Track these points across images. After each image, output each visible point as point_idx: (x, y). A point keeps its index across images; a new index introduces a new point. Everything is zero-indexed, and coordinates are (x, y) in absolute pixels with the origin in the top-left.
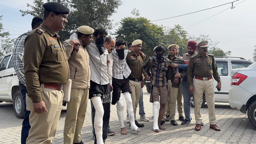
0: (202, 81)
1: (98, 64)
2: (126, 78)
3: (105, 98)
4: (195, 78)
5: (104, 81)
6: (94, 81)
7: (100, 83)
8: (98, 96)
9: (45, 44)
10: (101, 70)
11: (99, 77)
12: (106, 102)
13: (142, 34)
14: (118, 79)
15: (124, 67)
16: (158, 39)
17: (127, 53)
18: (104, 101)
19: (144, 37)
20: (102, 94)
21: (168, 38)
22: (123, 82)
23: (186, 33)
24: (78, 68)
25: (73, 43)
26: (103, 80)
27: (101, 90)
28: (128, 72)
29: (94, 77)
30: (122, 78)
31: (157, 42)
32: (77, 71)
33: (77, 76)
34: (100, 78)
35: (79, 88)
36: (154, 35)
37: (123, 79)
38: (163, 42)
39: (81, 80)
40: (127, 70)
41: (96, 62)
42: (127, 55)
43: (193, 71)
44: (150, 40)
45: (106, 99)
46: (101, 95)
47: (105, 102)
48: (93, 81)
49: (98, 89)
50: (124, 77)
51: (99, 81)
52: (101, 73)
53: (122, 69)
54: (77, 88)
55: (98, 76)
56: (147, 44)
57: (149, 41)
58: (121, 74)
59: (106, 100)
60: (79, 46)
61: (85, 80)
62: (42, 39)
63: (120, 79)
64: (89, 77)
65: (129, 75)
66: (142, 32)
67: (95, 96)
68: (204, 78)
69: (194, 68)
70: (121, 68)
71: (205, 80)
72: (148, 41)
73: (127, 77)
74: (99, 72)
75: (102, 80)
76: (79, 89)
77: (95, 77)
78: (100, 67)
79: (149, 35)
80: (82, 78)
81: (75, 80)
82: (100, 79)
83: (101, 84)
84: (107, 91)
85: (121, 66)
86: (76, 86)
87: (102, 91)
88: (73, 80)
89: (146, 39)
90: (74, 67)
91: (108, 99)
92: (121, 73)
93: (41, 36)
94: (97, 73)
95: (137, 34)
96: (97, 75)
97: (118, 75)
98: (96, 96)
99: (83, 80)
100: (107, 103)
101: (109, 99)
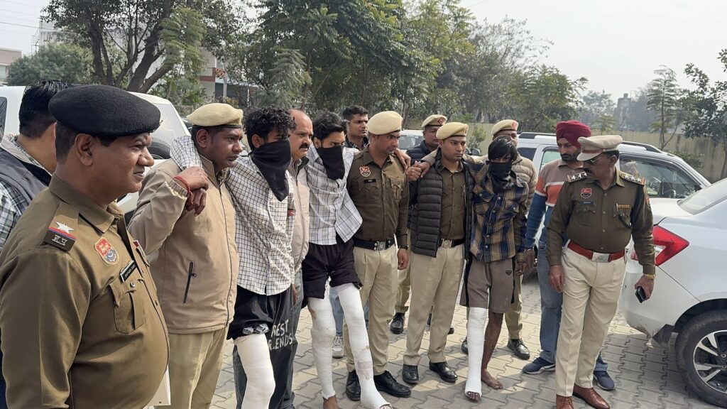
0: (589, 261)
1: (259, 231)
2: (345, 241)
3: (279, 332)
4: (568, 247)
5: (277, 283)
6: (248, 288)
7: (265, 292)
8: (259, 333)
9: (87, 286)
10: (268, 248)
11: (263, 269)
12: (278, 345)
13: (342, 11)
14: (318, 246)
15: (339, 206)
16: (390, 30)
17: (353, 158)
18: (273, 344)
19: (348, 22)
20: (270, 325)
21: (416, 28)
22: (335, 254)
23: (469, 18)
24: (199, 264)
25: (186, 185)
26: (274, 279)
27: (266, 313)
28: (350, 222)
29: (247, 274)
30: (332, 242)
31: (385, 39)
32: (193, 275)
33: (195, 291)
34: (265, 274)
35: (198, 331)
36: (377, 19)
37: (335, 242)
38: (401, 42)
39: (206, 304)
40: (349, 215)
41: (253, 224)
42: (350, 165)
43: (567, 223)
44: (363, 33)
45: (280, 337)
46: (267, 328)
47: (277, 348)
48: (245, 287)
49: (257, 311)
50: (338, 237)
51: (263, 282)
52: (270, 258)
53: (332, 211)
54: (195, 331)
55: (260, 268)
56: (353, 43)
57: (362, 36)
58: (331, 230)
59: (279, 341)
60: (204, 190)
61: (221, 302)
62: (72, 269)
63: (325, 246)
64: (232, 288)
65: (355, 231)
66: (342, 7)
67: (249, 334)
68: (596, 255)
69: (569, 215)
70: (331, 208)
71: (600, 260)
72: (358, 35)
73: (349, 238)
74: (264, 255)
75: (270, 279)
76: (199, 335)
77: (251, 274)
78: (265, 241)
79: (363, 19)
80: (210, 295)
81: (186, 305)
82: (264, 278)
83: (269, 293)
84: (285, 313)
85: (330, 201)
86: (189, 326)
87: (271, 316)
88: (181, 304)
89: (354, 29)
90: (185, 261)
91: (286, 336)
92: (329, 226)
93: (71, 257)
94: (258, 259)
95: (328, 13)
96: (257, 263)
97: (320, 231)
98: (254, 333)
99: (215, 302)
100: (283, 347)
101: (288, 334)
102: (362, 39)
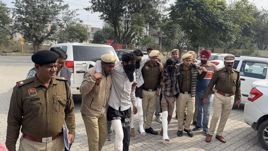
0: (224, 97)
2: (138, 87)
4: (217, 92)
5: (124, 107)
6: (113, 107)
11: (119, 103)
13: (198, 9)
16: (218, 15)
25: (96, 78)
29: (113, 103)
32: (93, 101)
33: (93, 105)
36: (213, 11)
45: (128, 123)
46: (120, 118)
48: (112, 107)
52: (122, 99)
60: (100, 80)
65: (141, 85)
71: (227, 96)
78: (121, 94)
79: (207, 11)
88: (89, 108)
89: (203, 16)
95: (192, 10)
98: (116, 119)
102: (206, 19)
